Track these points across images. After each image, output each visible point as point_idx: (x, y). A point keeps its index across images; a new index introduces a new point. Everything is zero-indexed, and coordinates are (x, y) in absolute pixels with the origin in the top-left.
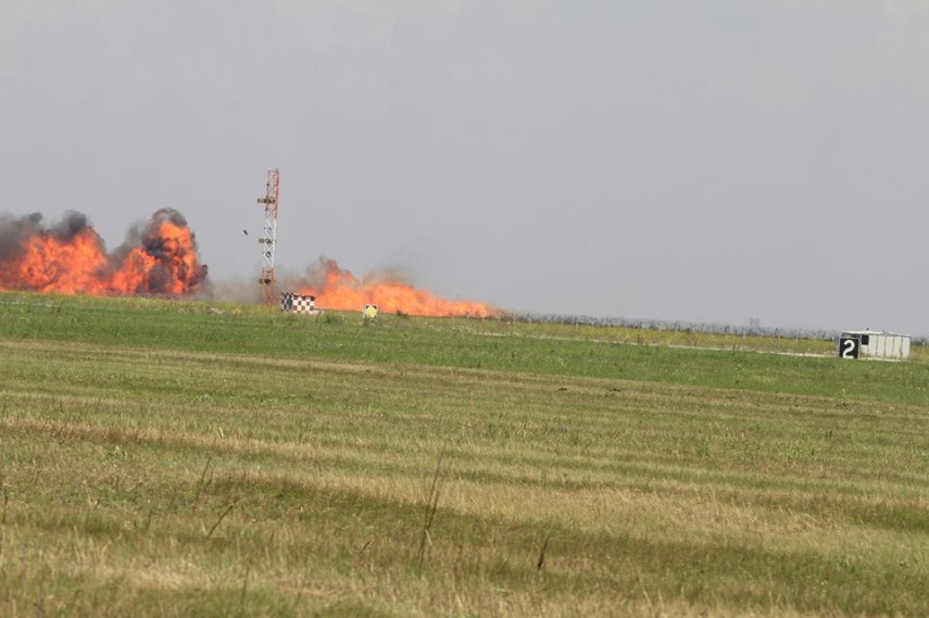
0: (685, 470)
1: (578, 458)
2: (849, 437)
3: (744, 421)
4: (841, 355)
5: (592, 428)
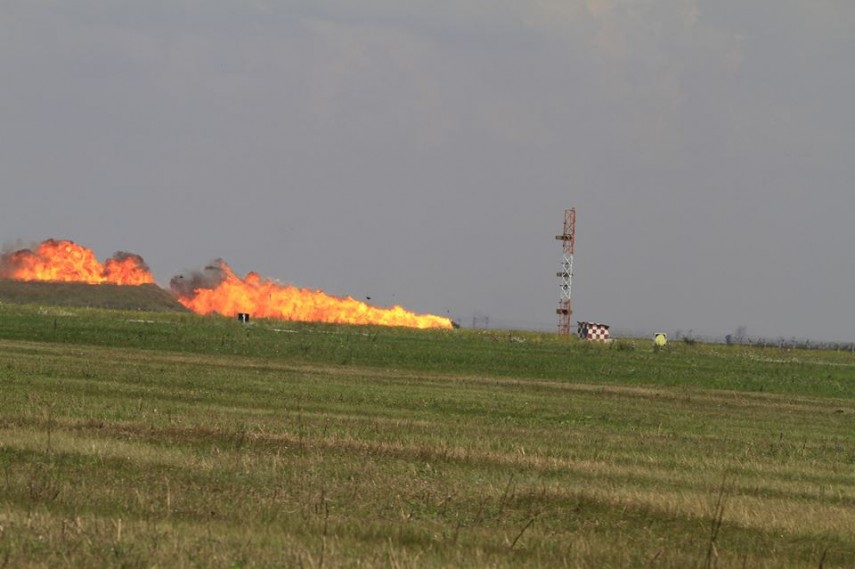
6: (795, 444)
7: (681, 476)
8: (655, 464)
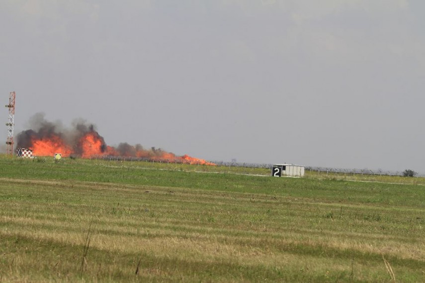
0: (203, 228)
1: (154, 223)
2: (277, 212)
3: (230, 206)
4: (273, 175)
5: (160, 209)
6: (125, 208)
7: (68, 224)
8: (55, 219)
